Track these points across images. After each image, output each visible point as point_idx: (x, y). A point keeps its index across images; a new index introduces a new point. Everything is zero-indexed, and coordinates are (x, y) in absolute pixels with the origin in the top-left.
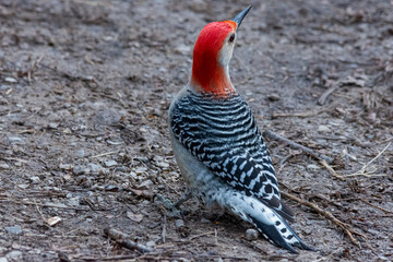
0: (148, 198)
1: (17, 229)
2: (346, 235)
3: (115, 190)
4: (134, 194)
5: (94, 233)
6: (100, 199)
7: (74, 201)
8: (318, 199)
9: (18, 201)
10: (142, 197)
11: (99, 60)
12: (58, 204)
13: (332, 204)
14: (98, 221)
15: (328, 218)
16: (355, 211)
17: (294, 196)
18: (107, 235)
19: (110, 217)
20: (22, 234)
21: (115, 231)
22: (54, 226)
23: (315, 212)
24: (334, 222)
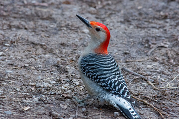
0: (70, 98)
1: (10, 112)
2: (159, 115)
3: (55, 94)
4: (63, 96)
5: (45, 114)
6: (48, 98)
7: (36, 99)
8: (147, 98)
9: (10, 100)
10: (67, 97)
11: (48, 36)
12: (29, 101)
13: (153, 100)
14: (47, 108)
15: (151, 107)
16: (163, 104)
17: (136, 97)
18: (51, 115)
19: (52, 106)
20: (12, 114)
21: (54, 113)
22: (26, 111)
23: (145, 104)
24: (154, 109)
